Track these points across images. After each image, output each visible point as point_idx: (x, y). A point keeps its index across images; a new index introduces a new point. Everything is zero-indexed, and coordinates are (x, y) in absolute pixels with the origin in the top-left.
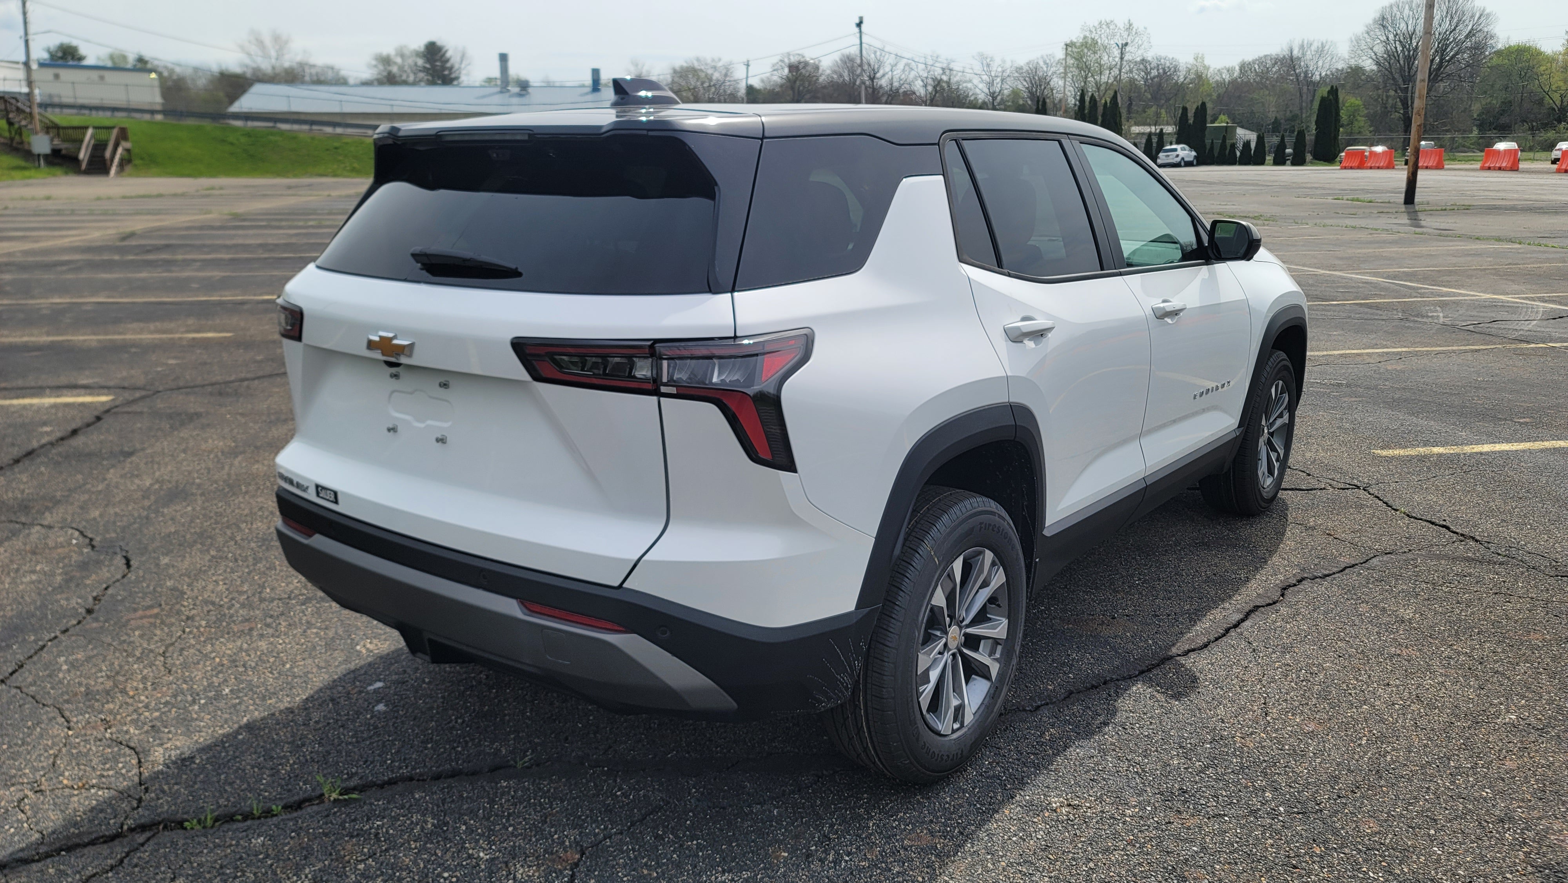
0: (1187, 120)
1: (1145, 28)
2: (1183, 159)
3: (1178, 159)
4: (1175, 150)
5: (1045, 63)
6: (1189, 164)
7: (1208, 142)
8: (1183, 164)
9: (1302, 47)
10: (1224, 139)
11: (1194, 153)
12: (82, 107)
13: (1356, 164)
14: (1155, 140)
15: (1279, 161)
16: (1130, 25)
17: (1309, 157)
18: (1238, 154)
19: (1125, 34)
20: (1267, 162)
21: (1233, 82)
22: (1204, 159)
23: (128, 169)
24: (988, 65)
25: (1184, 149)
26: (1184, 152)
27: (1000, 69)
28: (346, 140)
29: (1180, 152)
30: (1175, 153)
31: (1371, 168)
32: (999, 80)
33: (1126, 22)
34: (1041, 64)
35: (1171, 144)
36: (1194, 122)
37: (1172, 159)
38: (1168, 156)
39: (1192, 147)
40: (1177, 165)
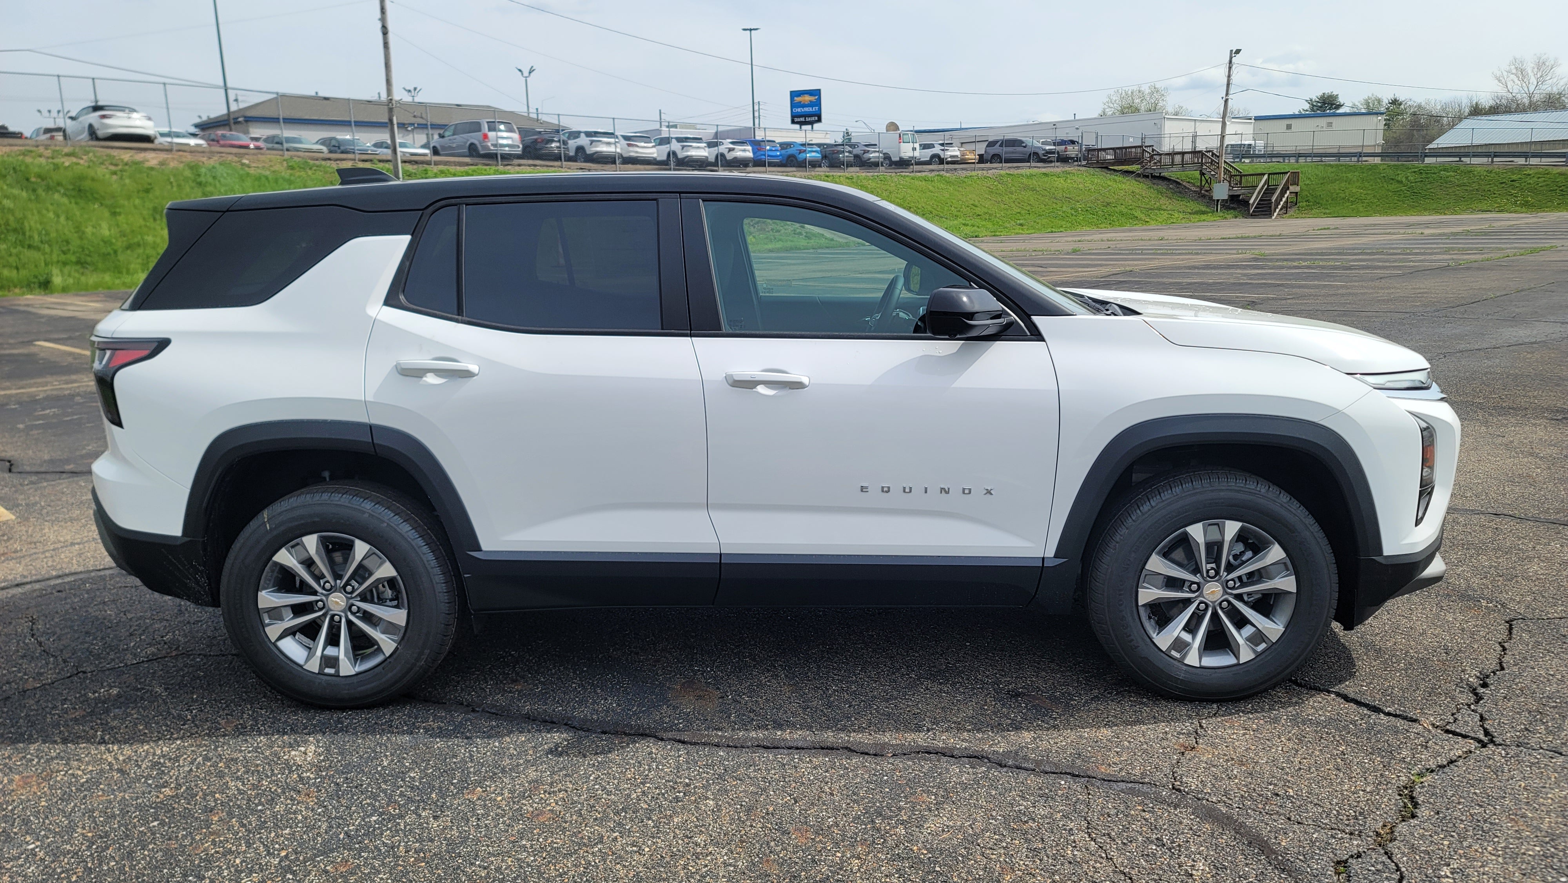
12: (1278, 155)
23: (1291, 212)
28: (1528, 172)
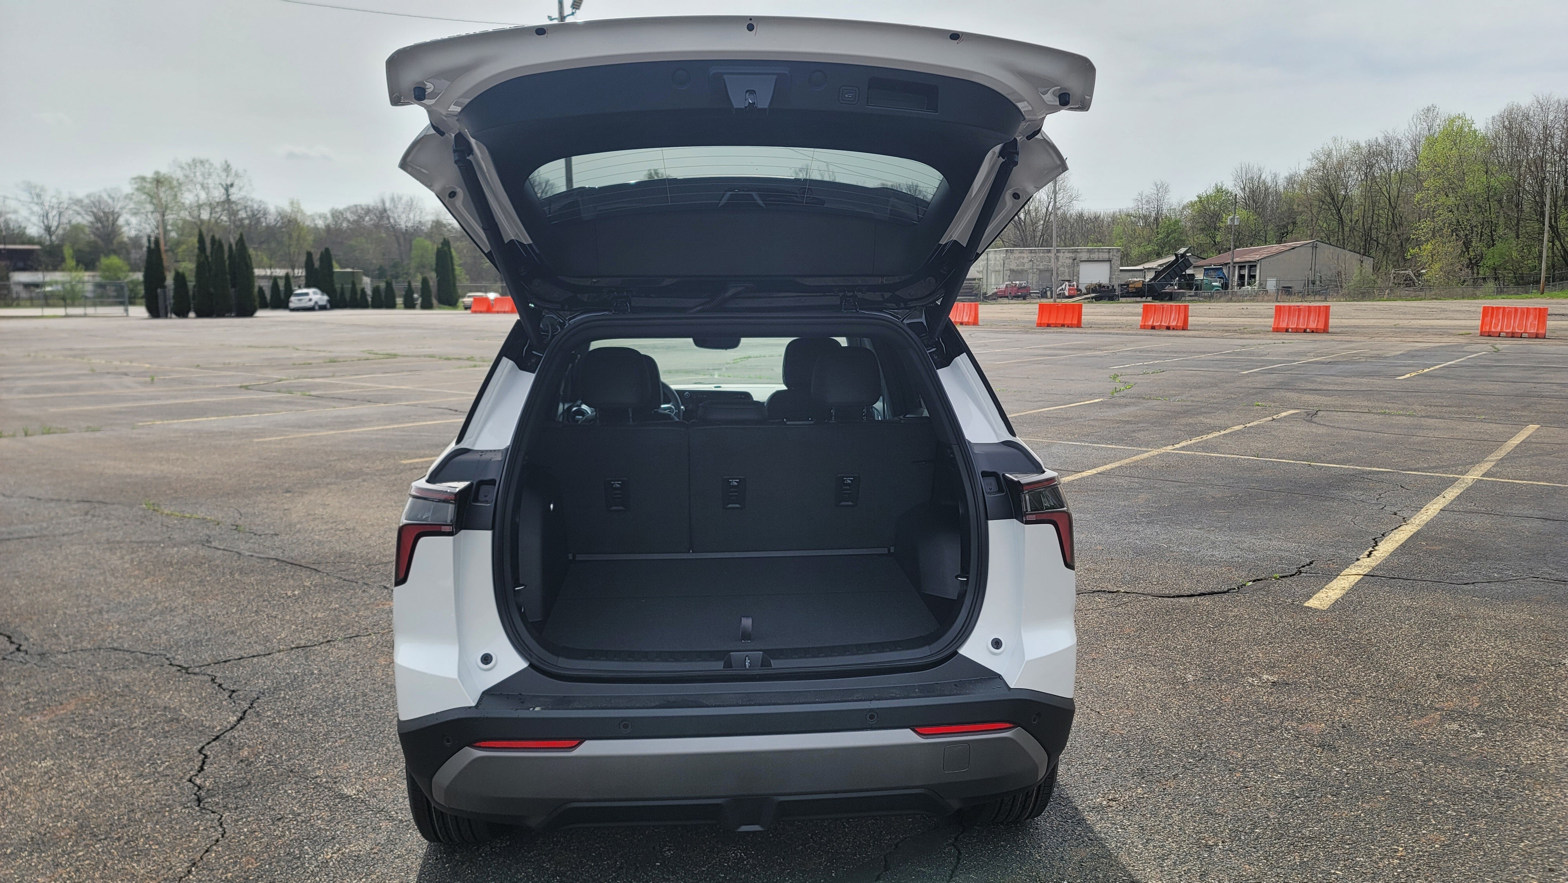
0: (313, 265)
1: (245, 171)
2: (316, 303)
3: (312, 304)
4: (307, 294)
5: (110, 196)
6: (323, 308)
7: (338, 286)
8: (317, 307)
9: (393, 200)
10: (354, 284)
11: (326, 298)
13: (484, 309)
14: (281, 284)
15: (409, 304)
16: (228, 166)
17: (435, 302)
18: (369, 299)
19: (224, 175)
20: (398, 306)
21: (328, 228)
22: (337, 302)
24: (39, 196)
25: (315, 293)
26: (316, 296)
27: (54, 201)
29: (312, 296)
30: (307, 298)
31: (498, 312)
32: (54, 212)
33: (223, 162)
34: (105, 197)
35: (300, 287)
36: (320, 266)
37: (305, 303)
38: (300, 300)
39: (324, 291)
40: (311, 309)
